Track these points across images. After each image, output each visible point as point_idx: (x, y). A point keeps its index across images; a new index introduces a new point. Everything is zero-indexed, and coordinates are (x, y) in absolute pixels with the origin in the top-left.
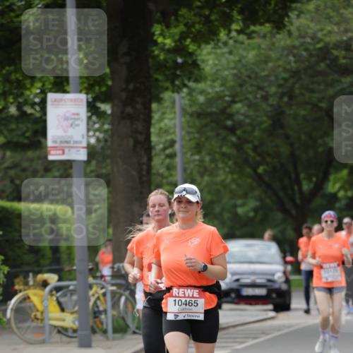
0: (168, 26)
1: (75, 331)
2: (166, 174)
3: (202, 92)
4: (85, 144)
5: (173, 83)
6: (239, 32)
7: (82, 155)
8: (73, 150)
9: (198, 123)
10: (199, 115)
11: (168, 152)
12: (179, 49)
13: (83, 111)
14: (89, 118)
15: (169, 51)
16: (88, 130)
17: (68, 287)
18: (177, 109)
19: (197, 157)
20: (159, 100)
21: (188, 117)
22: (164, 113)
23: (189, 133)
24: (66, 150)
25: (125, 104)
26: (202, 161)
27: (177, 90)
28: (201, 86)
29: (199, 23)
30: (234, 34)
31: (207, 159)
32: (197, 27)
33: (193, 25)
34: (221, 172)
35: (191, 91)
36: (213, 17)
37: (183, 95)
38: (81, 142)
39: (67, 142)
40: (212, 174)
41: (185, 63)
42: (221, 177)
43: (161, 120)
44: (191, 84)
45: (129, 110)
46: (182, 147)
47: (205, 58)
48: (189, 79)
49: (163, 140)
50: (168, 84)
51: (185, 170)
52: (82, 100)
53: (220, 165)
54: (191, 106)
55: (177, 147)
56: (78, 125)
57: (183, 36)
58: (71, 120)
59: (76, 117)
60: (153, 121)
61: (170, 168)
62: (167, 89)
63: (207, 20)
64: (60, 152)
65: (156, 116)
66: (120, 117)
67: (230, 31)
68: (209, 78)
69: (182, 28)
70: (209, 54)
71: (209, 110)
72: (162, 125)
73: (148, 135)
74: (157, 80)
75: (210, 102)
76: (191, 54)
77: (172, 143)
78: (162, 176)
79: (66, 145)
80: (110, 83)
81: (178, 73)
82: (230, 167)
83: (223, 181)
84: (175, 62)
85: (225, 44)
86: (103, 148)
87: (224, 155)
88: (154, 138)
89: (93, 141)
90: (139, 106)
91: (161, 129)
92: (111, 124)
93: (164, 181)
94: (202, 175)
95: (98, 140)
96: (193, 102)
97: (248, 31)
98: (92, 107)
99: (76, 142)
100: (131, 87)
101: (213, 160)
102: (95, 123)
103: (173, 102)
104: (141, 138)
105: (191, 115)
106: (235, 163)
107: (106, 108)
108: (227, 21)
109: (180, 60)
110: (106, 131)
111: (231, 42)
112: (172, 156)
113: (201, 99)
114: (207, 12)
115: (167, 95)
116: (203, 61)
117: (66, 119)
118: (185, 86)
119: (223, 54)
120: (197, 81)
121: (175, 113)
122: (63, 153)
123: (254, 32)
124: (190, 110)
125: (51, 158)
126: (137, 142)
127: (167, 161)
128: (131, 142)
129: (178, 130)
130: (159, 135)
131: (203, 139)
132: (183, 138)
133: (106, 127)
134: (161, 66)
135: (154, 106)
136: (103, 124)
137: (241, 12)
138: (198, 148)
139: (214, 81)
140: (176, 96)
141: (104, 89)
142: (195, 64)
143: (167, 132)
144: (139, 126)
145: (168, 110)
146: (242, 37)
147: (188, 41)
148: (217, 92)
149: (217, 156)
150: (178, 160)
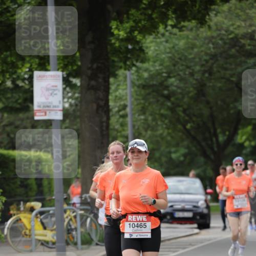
0: (122, 22)
1: (54, 243)
2: (120, 129)
3: (146, 70)
4: (61, 108)
5: (125, 63)
6: (173, 26)
7: (59, 116)
8: (53, 113)
9: (143, 92)
10: (144, 87)
11: (121, 113)
12: (130, 39)
13: (60, 84)
14: (64, 89)
15: (122, 40)
16: (64, 98)
17: (49, 211)
18: (128, 82)
19: (142, 117)
20: (115, 76)
21: (136, 88)
22: (118, 85)
23: (136, 99)
24: (48, 113)
25: (91, 78)
26: (146, 120)
27: (128, 68)
28: (146, 65)
29: (144, 20)
30: (169, 28)
31: (150, 118)
32: (143, 23)
33: (140, 21)
34: (160, 128)
35: (138, 69)
36: (154, 16)
37: (133, 72)
38: (58, 107)
39: (48, 107)
40: (154, 129)
41: (134, 49)
42: (160, 131)
43: (116, 90)
44: (138, 64)
45: (93, 83)
46: (132, 110)
47: (148, 45)
48: (137, 61)
49: (118, 104)
50: (121, 64)
51: (134, 126)
52: (59, 76)
53: (159, 123)
54: (138, 80)
55: (128, 110)
56: (56, 94)
57: (132, 30)
58: (51, 91)
59: (55, 88)
60: (111, 91)
61: (123, 125)
62: (121, 68)
63: (150, 18)
64: (43, 114)
65: (113, 87)
66: (87, 88)
67: (166, 26)
68: (152, 60)
69: (131, 23)
70: (152, 42)
71: (151, 83)
72: (117, 93)
73: (107, 101)
74: (113, 61)
75: (152, 77)
76: (138, 43)
77: (125, 107)
78: (117, 130)
79: (47, 108)
80: (79, 63)
81: (129, 56)
82: (166, 124)
83: (161, 134)
84: (127, 48)
85: (163, 35)
86: (74, 111)
87: (162, 115)
88: (111, 104)
89: (67, 105)
90: (100, 80)
91: (116, 96)
92: (80, 93)
93: (119, 134)
94: (146, 130)
95: (71, 105)
96: (140, 77)
97: (179, 26)
98: (66, 81)
99: (55, 107)
100: (95, 66)
101: (154, 119)
102: (68, 93)
103: (125, 77)
104: (102, 103)
105: (138, 87)
106: (170, 122)
107: (77, 81)
108: (164, 18)
109: (130, 47)
110: (76, 99)
111: (167, 34)
112: (124, 116)
113: (146, 75)
114: (150, 12)
115: (121, 72)
116: (147, 47)
117: (48, 89)
118: (134, 65)
119: (161, 42)
120: (143, 62)
121: (126, 85)
122: (46, 114)
123: (183, 26)
124: (137, 83)
125: (36, 118)
126: (99, 107)
127: (121, 120)
128: (95, 106)
129: (128, 97)
130: (115, 101)
131: (147, 104)
132: (132, 103)
133: (77, 95)
134: (117, 51)
135: (112, 80)
136: (74, 93)
137: (174, 12)
138: (143, 111)
139: (155, 62)
140: (127, 72)
141: (75, 68)
142: (141, 50)
143: (120, 99)
144: (101, 94)
145: (122, 83)
146: (175, 30)
147: (136, 33)
148: (157, 70)
149: (157, 116)
150: (129, 119)
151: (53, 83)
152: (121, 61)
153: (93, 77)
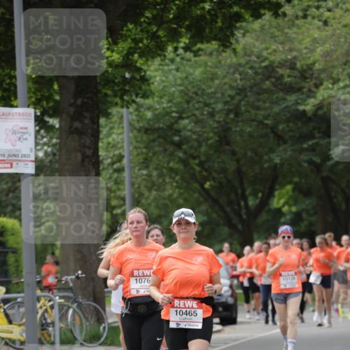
0: (115, 43)
1: (22, 343)
2: (114, 188)
3: (150, 108)
4: (33, 158)
5: (122, 98)
6: (187, 49)
7: (30, 169)
8: (21, 164)
9: (145, 138)
10: (146, 131)
11: (115, 166)
12: (127, 64)
13: (31, 126)
14: (37, 132)
15: (117, 67)
16: (37, 144)
17: (16, 299)
18: (125, 124)
19: (145, 172)
20: (107, 115)
21: (135, 133)
22: (112, 128)
23: (136, 148)
24: (14, 164)
25: (73, 119)
26: (149, 175)
28: (149, 102)
29: (147, 38)
30: (181, 51)
31: (155, 173)
32: (145, 41)
33: (141, 40)
34: (168, 187)
35: (139, 106)
36: (161, 33)
37: (131, 110)
38: (29, 156)
39: (15, 156)
40: (160, 188)
41: (133, 78)
42: (169, 192)
43: (109, 135)
44: (138, 100)
45: (77, 124)
46: (130, 161)
47: (153, 74)
48: (137, 95)
49: (111, 154)
50: (118, 100)
51: (132, 184)
52: (29, 114)
53: (167, 180)
55: (125, 161)
56: (26, 139)
57: (130, 52)
59: (24, 131)
60: (101, 136)
61: (118, 182)
62: (116, 104)
63: (154, 36)
64: (9, 165)
65: (104, 131)
66: (69, 131)
67: (176, 49)
68: (157, 94)
69: (129, 43)
70: (157, 70)
71: (156, 126)
72: (110, 139)
73: (96, 150)
74: (106, 95)
75: (157, 118)
76: (139, 70)
77: (120, 158)
78: (110, 190)
79: (13, 158)
80: (57, 98)
81: (127, 88)
82: (177, 182)
83: (170, 196)
84: (124, 77)
85: (172, 61)
86: (51, 162)
87: (171, 170)
88: (102, 153)
89: (41, 154)
90: (87, 121)
91: (109, 143)
92: (60, 138)
93: (112, 195)
94: (150, 190)
95: (46, 153)
96: (141, 117)
97: (195, 48)
98: (40, 121)
99: (24, 156)
100: (79, 102)
101: (161, 175)
102: (43, 137)
103: (121, 117)
104: (89, 152)
105: (139, 131)
106: (182, 178)
107: (55, 122)
108: (174, 36)
109: (127, 75)
110: (54, 145)
111: (178, 59)
112: (120, 170)
113: (149, 115)
114: (155, 29)
115: (114, 111)
116: (151, 77)
117: (14, 132)
118: (134, 102)
119: (170, 70)
120: (145, 96)
121: (123, 128)
122: (12, 167)
123: (200, 50)
124: (137, 125)
126: (84, 157)
127: (115, 175)
128: (79, 156)
129: (125, 145)
130: (107, 149)
131: (150, 154)
132: (130, 153)
133: (55, 141)
134: (110, 82)
135: (102, 121)
136: (51, 138)
137: (188, 28)
138: (146, 163)
139: (161, 97)
140: (124, 110)
141: (51, 104)
142: (144, 80)
143: (114, 146)
144: (88, 140)
145: (116, 126)
146: (189, 55)
147: (136, 55)
148: (164, 108)
149: (165, 171)
150: (126, 174)
151: (22, 124)
152: (115, 96)
153: (77, 116)
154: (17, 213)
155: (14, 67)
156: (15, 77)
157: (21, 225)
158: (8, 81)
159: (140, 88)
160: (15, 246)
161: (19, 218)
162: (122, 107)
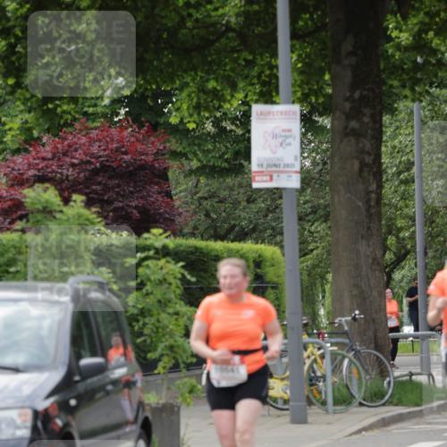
0: (405, 18)
1: (286, 402)
2: (401, 204)
4: (298, 168)
5: (413, 90)
7: (294, 182)
8: (284, 176)
11: (402, 177)
12: (419, 45)
13: (296, 127)
14: (304, 135)
15: (407, 49)
16: (303, 150)
18: (416, 122)
20: (393, 111)
22: (398, 128)
24: (275, 176)
25: (349, 117)
32: (443, 15)
35: (434, 98)
37: (424, 104)
38: (293, 165)
39: (275, 166)
41: (426, 62)
43: (394, 137)
44: (433, 90)
45: (354, 124)
46: (422, 170)
48: (431, 85)
49: (397, 162)
50: (407, 92)
52: (294, 113)
55: (415, 170)
56: (290, 144)
57: (424, 28)
58: (281, 138)
59: (288, 134)
60: (384, 138)
61: (406, 197)
62: (406, 97)
64: (268, 178)
65: (388, 132)
66: (342, 134)
72: (396, 142)
73: (378, 156)
74: (391, 87)
76: (434, 52)
77: (410, 165)
78: (396, 207)
79: (274, 169)
80: (330, 91)
81: (419, 76)
84: (415, 61)
86: (320, 172)
88: (385, 160)
89: (308, 163)
90: (366, 120)
91: (394, 147)
92: (332, 142)
95: (314, 163)
96: (436, 113)
98: (306, 120)
99: (288, 166)
100: (357, 95)
102: (310, 142)
103: (411, 113)
104: (368, 159)
107: (326, 122)
109: (419, 60)
110: (325, 151)
112: (408, 182)
117: (275, 136)
118: (428, 93)
121: (412, 126)
122: (271, 179)
125: (255, 185)
126: (363, 165)
127: (403, 187)
128: (356, 165)
129: (416, 149)
133: (325, 146)
134: (396, 69)
135: (386, 119)
136: (321, 143)
140: (415, 106)
141: (321, 100)
142: (441, 64)
143: (401, 151)
144: (367, 144)
145: (404, 124)
147: (431, 34)
150: (416, 186)
151: (285, 125)
152: (404, 86)
154: (278, 238)
155: (275, 54)
156: (277, 67)
157: (283, 255)
158: (268, 72)
159: (436, 76)
160: (275, 279)
161: (280, 245)
162: (413, 101)
